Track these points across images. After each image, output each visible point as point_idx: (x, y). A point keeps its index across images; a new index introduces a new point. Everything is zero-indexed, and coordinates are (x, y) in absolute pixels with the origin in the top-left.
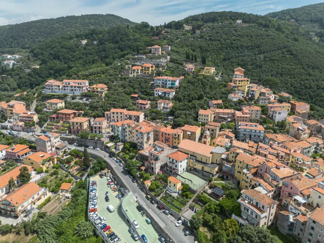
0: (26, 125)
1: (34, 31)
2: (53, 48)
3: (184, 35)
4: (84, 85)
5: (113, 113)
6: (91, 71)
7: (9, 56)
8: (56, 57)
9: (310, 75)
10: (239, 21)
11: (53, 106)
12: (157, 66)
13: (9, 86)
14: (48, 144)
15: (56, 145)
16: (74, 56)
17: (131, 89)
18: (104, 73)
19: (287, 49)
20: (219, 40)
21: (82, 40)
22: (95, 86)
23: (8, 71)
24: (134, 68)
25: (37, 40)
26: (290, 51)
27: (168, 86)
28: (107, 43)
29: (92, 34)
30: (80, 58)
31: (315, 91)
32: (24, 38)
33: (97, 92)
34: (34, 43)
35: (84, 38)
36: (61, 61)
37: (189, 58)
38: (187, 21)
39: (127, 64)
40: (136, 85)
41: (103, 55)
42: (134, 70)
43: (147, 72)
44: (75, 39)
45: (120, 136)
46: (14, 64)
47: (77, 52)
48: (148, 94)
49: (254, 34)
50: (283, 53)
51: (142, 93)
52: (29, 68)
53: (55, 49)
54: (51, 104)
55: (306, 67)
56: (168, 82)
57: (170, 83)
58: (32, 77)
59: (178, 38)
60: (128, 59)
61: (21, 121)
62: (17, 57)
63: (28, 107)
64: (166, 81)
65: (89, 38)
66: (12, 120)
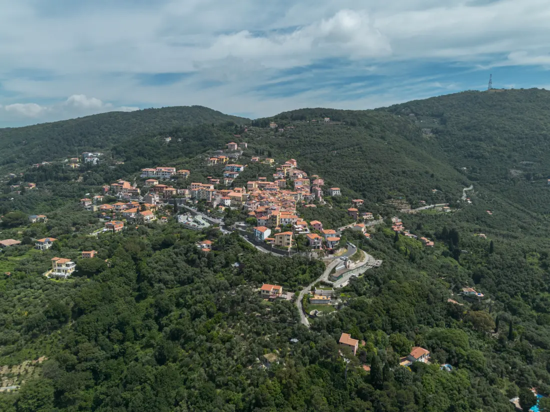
0: (133, 195)
1: (106, 127)
2: (137, 146)
3: (267, 133)
4: (172, 171)
5: (193, 185)
6: (178, 161)
7: (90, 154)
8: (141, 154)
9: (370, 168)
10: (327, 119)
11: (151, 183)
12: (230, 158)
13: (96, 180)
14: (153, 199)
15: (157, 201)
16: (159, 153)
17: (208, 174)
18: (187, 164)
19: (358, 146)
20: (298, 138)
21: (166, 137)
22: (181, 171)
23: (93, 167)
24: (212, 159)
25: (110, 137)
26: (361, 148)
27: (235, 171)
28: (191, 140)
29: (176, 132)
30: (165, 155)
31: (369, 181)
32: (94, 135)
33: (182, 175)
34: (107, 140)
35: (168, 135)
36: (146, 158)
37: (257, 153)
38: (276, 118)
39: (207, 157)
40: (212, 171)
41: (187, 152)
42: (211, 161)
43: (221, 162)
44: (159, 137)
45: (196, 197)
46: (97, 161)
47: (161, 149)
48: (219, 176)
49: (334, 132)
50: (354, 149)
51: (216, 176)
52: (114, 165)
53: (140, 147)
54: (149, 182)
55: (369, 162)
56: (235, 168)
57: (236, 168)
58: (119, 172)
59: (259, 136)
60: (208, 153)
61: (129, 193)
62: (99, 154)
63: (132, 185)
64: (234, 167)
65: (173, 136)
66: (121, 193)
